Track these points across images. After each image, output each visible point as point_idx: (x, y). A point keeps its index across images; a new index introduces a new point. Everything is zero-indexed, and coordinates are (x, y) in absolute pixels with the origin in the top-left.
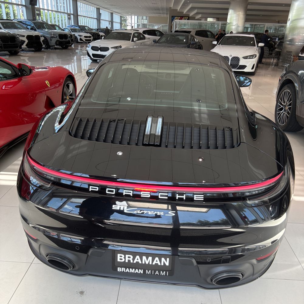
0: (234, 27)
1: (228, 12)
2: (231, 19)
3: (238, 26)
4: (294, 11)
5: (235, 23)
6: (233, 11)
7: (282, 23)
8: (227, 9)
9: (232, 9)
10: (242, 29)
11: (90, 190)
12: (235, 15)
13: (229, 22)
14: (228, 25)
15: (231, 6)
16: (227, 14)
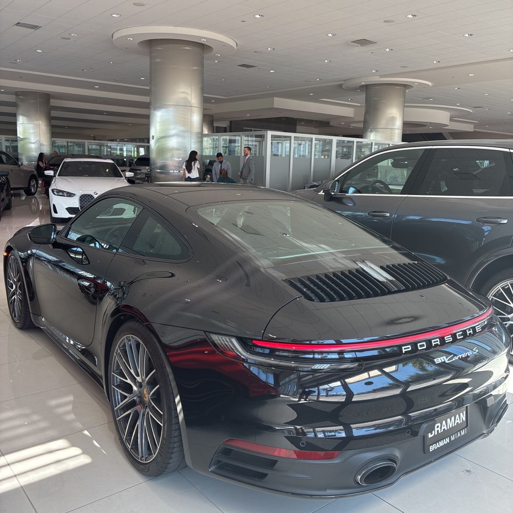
0: (33, 146)
1: (16, 121)
2: (24, 131)
3: (41, 145)
4: (158, 125)
5: (33, 139)
6: (25, 118)
7: (100, 140)
8: (15, 115)
9: (23, 115)
10: (49, 149)
11: (404, 352)
12: (31, 125)
13: (21, 137)
14: (22, 142)
15: (20, 110)
16: (15, 124)
